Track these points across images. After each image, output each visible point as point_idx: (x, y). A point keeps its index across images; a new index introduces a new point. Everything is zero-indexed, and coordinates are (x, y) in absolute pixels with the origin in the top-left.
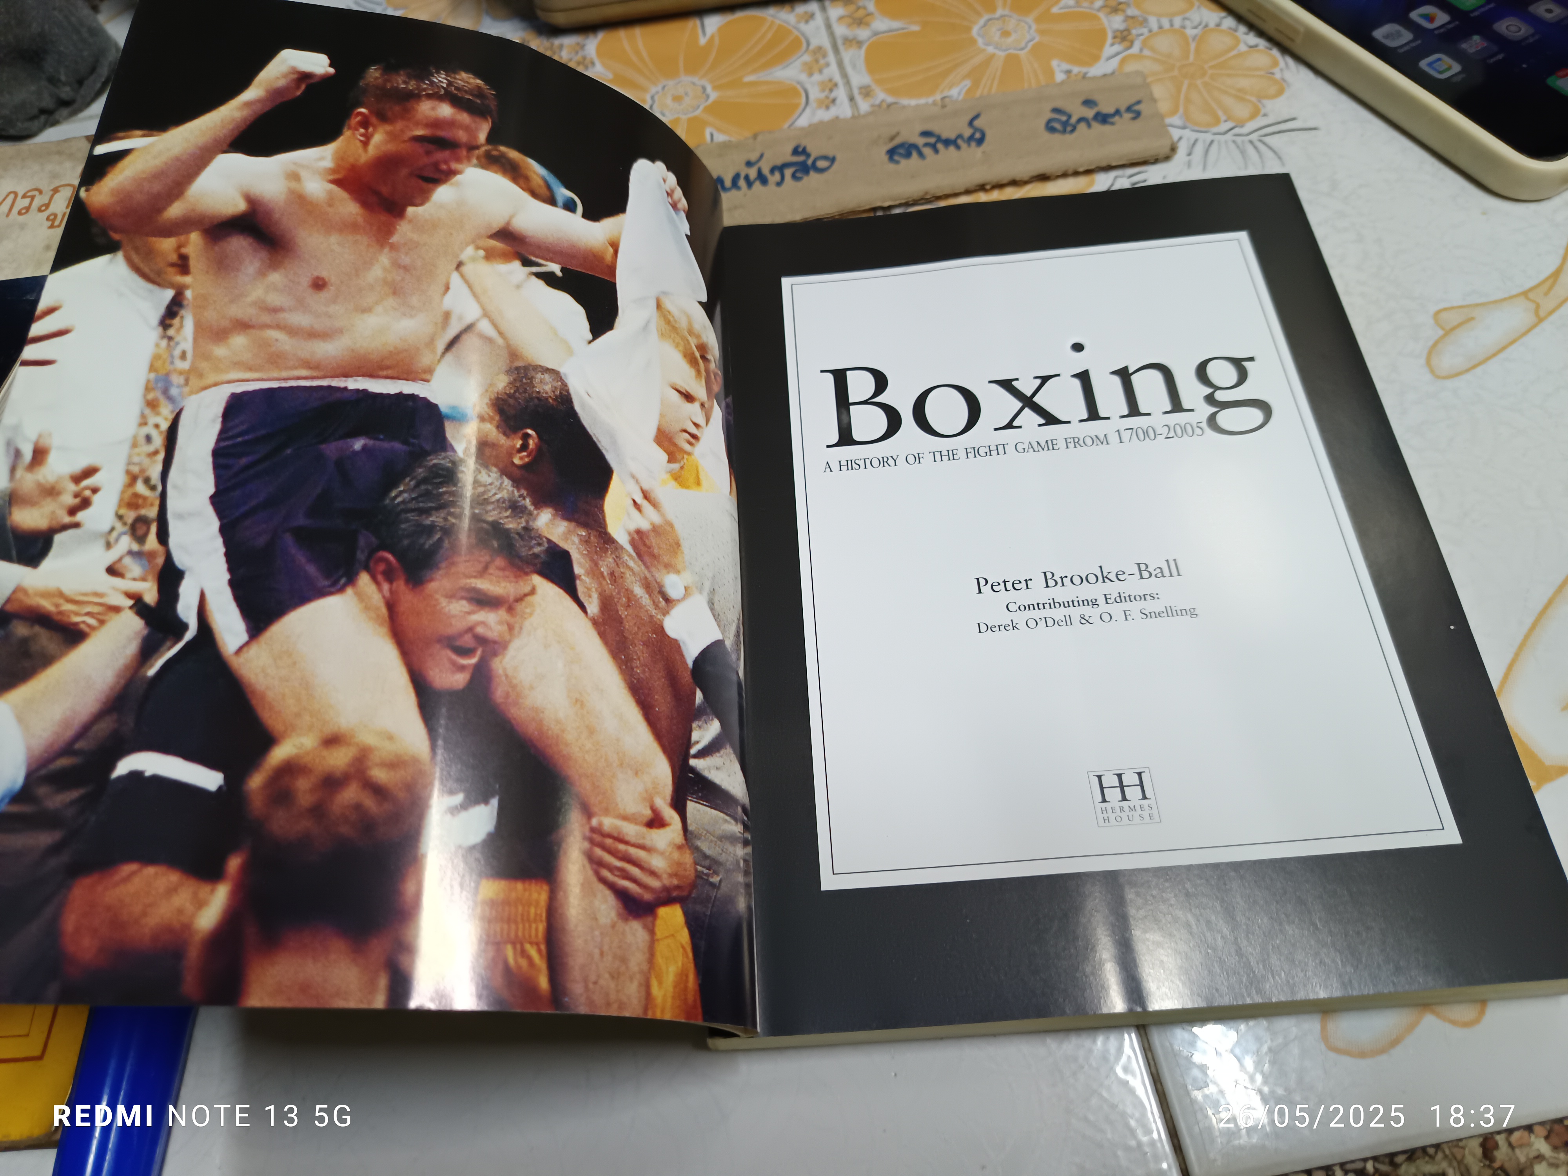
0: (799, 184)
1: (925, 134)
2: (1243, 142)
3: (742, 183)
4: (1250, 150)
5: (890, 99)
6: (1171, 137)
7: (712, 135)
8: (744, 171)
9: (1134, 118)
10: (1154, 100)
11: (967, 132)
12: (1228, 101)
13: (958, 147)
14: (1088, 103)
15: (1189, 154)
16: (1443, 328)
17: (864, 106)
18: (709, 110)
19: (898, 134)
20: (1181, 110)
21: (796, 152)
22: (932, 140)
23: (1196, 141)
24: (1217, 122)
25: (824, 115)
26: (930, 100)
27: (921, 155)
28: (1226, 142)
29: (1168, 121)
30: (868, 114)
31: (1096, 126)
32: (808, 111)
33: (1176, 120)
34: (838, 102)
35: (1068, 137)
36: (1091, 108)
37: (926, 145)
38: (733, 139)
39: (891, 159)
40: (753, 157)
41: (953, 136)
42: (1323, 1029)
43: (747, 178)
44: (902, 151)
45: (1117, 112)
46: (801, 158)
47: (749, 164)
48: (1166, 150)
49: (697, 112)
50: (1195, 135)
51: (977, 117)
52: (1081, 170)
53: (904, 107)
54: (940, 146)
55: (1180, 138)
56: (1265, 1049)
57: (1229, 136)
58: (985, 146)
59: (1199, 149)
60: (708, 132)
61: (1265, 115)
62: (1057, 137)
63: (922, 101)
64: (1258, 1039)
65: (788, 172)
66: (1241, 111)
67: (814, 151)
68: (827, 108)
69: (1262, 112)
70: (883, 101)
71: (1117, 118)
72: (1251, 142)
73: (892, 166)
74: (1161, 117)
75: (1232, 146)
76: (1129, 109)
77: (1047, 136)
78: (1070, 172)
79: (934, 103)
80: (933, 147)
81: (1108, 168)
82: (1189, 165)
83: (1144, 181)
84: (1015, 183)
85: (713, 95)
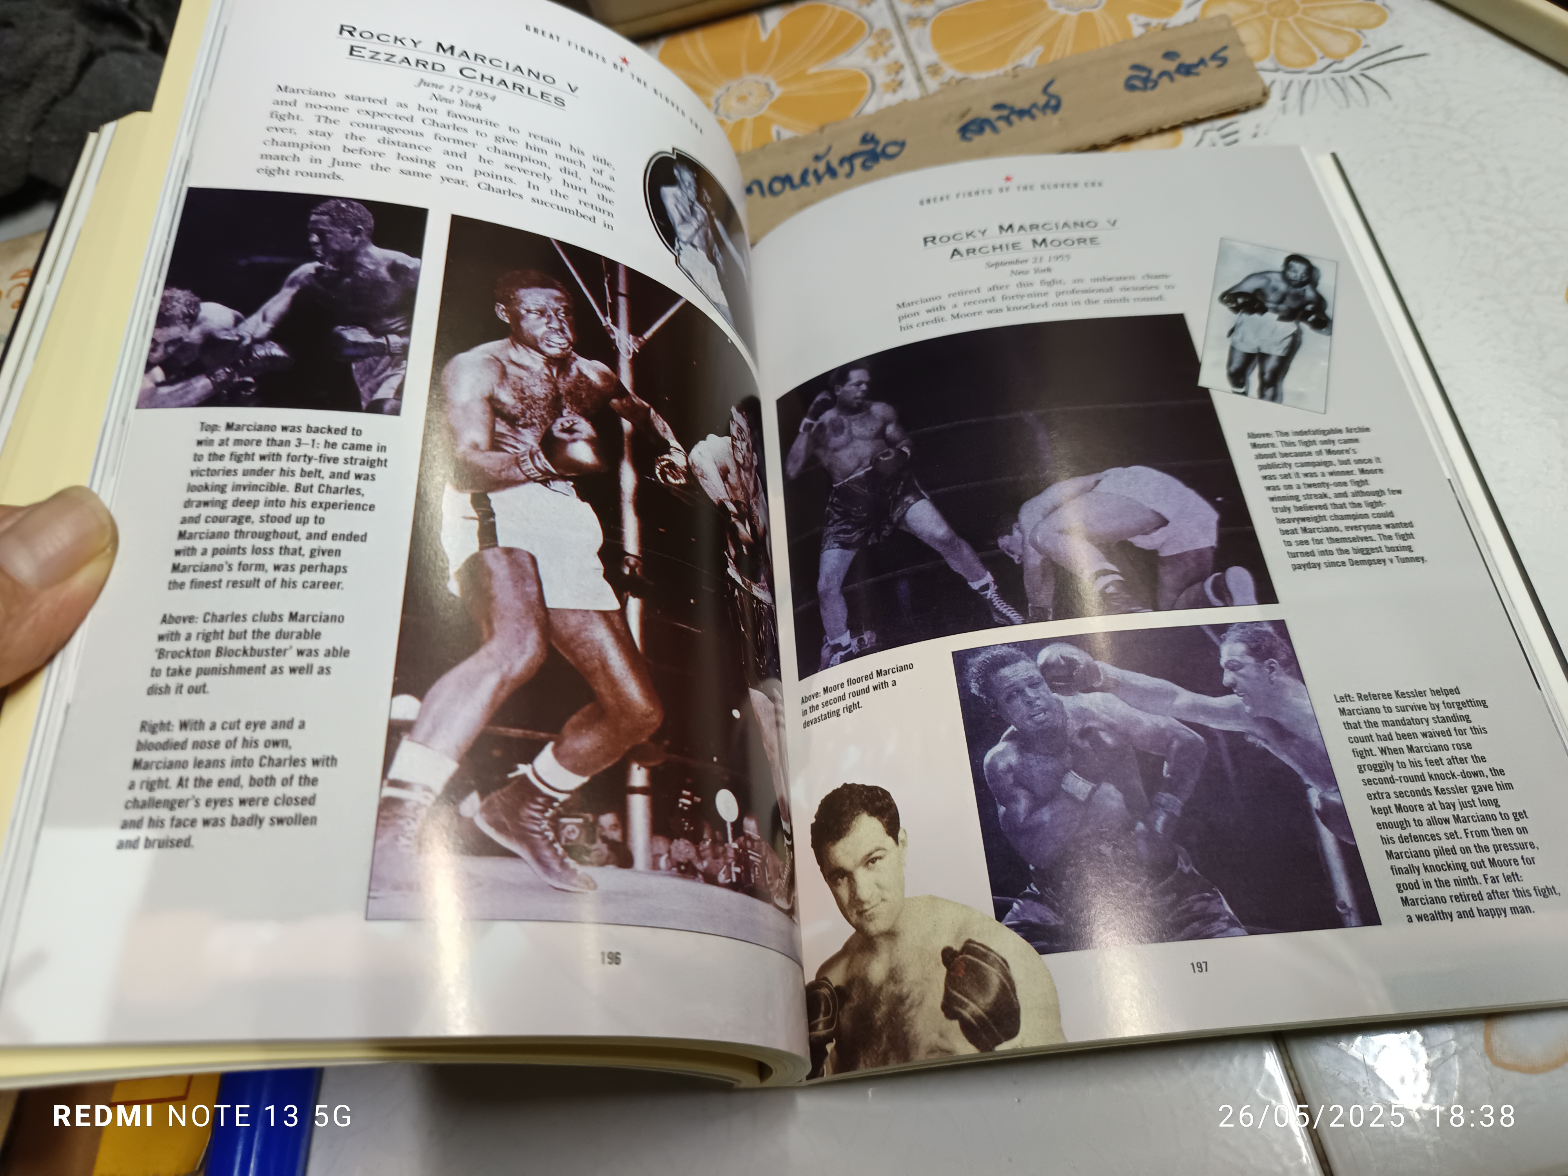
0: (869, 173)
1: (998, 107)
2: (1343, 78)
3: (811, 178)
4: (1352, 86)
5: (959, 75)
6: (1261, 81)
7: (778, 133)
8: (812, 166)
9: (1220, 66)
10: (1241, 45)
11: (1042, 100)
12: (1324, 36)
13: (1033, 117)
14: (1169, 55)
15: (1284, 98)
17: (933, 85)
18: (772, 107)
19: (969, 110)
20: (1272, 52)
21: (865, 140)
22: (1005, 113)
23: (1290, 84)
24: (1313, 60)
25: (891, 99)
26: (1001, 71)
27: (995, 129)
28: (1324, 80)
29: (1258, 65)
30: (938, 93)
31: (1179, 78)
32: (875, 97)
33: (1267, 63)
34: (905, 84)
35: (1150, 94)
36: (1173, 60)
37: (1000, 118)
38: (800, 135)
39: (964, 137)
40: (821, 150)
41: (1027, 106)
42: (1487, 1040)
43: (816, 172)
44: (973, 127)
45: (1202, 62)
46: (870, 147)
47: (817, 158)
48: (1257, 96)
49: (763, 111)
50: (1287, 77)
51: (1051, 83)
52: (1166, 126)
53: (974, 82)
54: (1014, 118)
55: (1273, 82)
57: (1327, 74)
58: (1061, 113)
59: (1294, 92)
60: (774, 129)
61: (1366, 47)
62: (1138, 95)
63: (993, 73)
65: (858, 162)
66: (1340, 45)
67: (883, 135)
68: (895, 91)
69: (1363, 44)
70: (952, 77)
71: (1201, 68)
72: (1352, 78)
73: (964, 144)
74: (1249, 62)
75: (1331, 84)
76: (1214, 57)
77: (1127, 94)
78: (1155, 130)
79: (1006, 74)
80: (1007, 119)
81: (1196, 122)
82: (1284, 110)
83: (1236, 132)
84: (1096, 148)
85: (778, 91)
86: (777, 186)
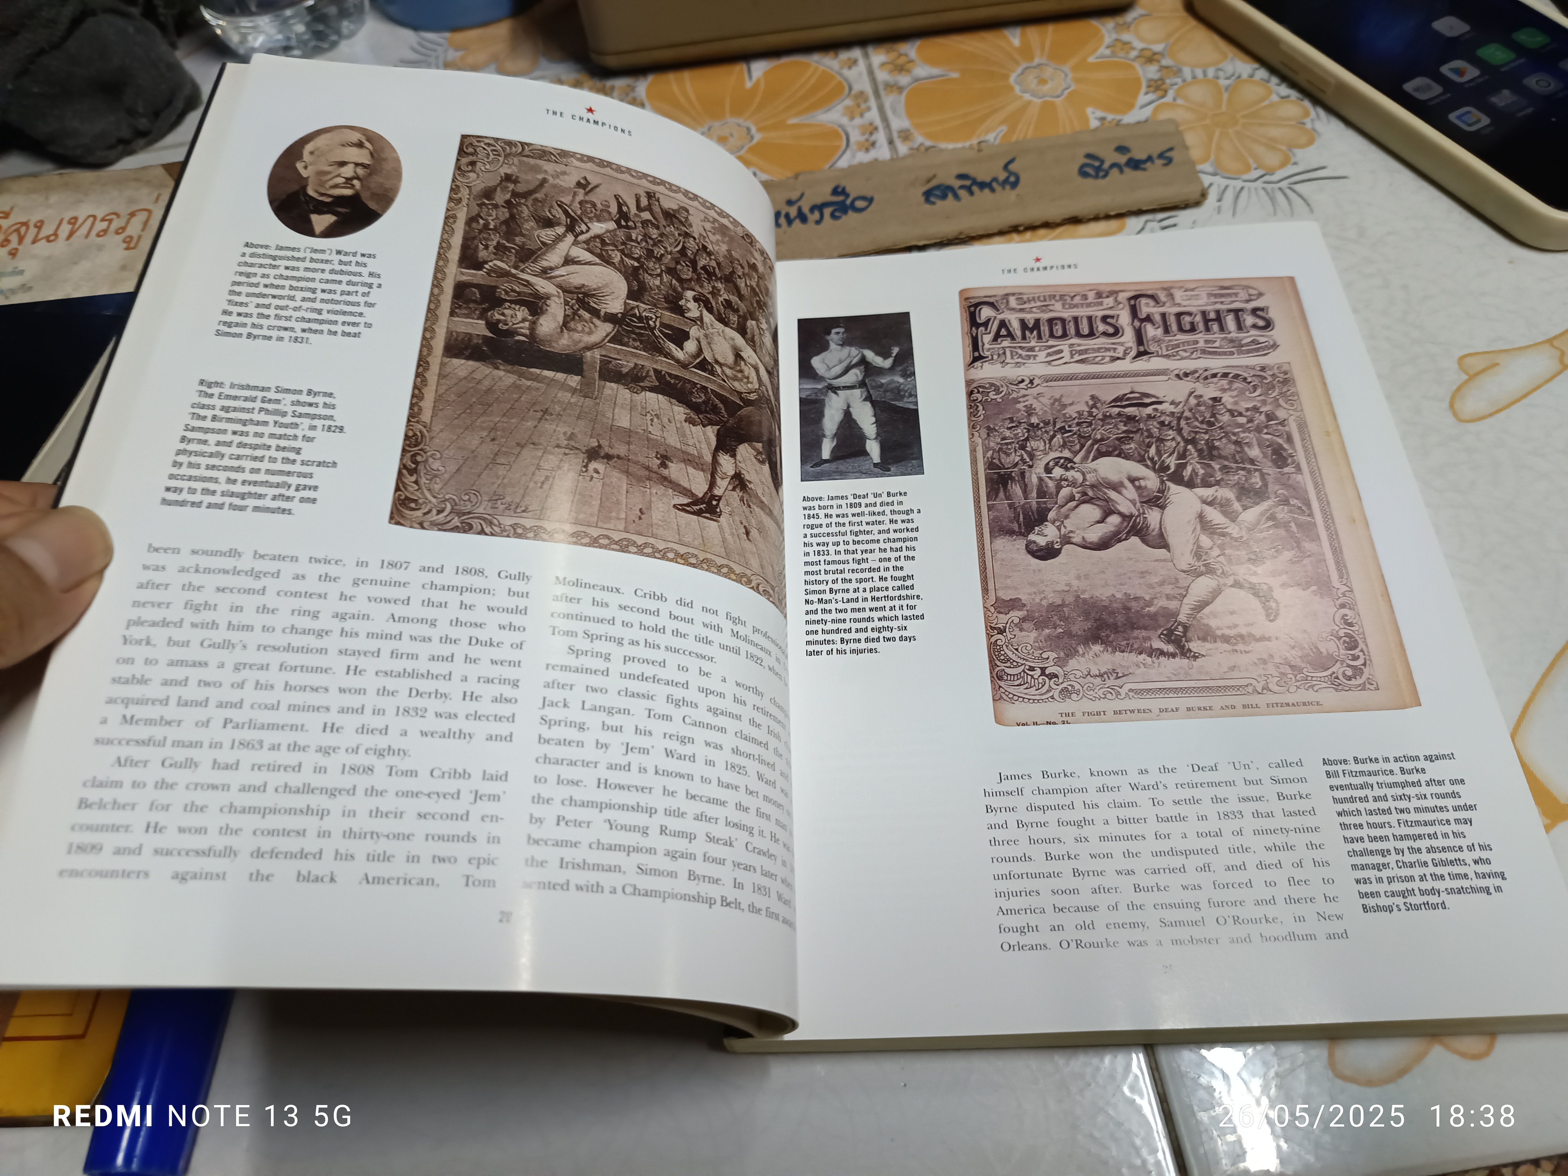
0: (838, 223)
1: (961, 177)
2: (1273, 189)
3: (782, 221)
4: (1280, 197)
5: (928, 143)
6: (1201, 183)
8: (785, 209)
9: (1166, 165)
10: (1186, 148)
11: (1002, 176)
12: (1259, 150)
13: (993, 190)
14: (1122, 149)
15: (1219, 200)
16: (1467, 373)
17: (903, 149)
18: (752, 150)
19: (935, 176)
20: (1212, 157)
21: (835, 191)
22: (968, 183)
23: (1227, 187)
24: (1248, 169)
25: (863, 157)
26: (967, 144)
27: (957, 197)
28: (1256, 189)
29: (1200, 167)
30: (905, 157)
31: (1127, 170)
32: (848, 154)
33: (1207, 167)
34: (877, 145)
35: (1100, 182)
36: (1124, 154)
37: (962, 187)
38: (776, 179)
39: (927, 200)
40: (794, 196)
41: (988, 180)
42: (1331, 1056)
43: (787, 216)
44: (938, 193)
45: (1150, 159)
46: (841, 198)
47: (790, 203)
48: (1196, 196)
50: (1225, 182)
51: (1012, 161)
52: (1112, 213)
53: (942, 150)
54: (975, 189)
55: (1211, 185)
56: (1272, 1073)
57: (1259, 184)
58: (1019, 189)
59: (1229, 196)
61: (1295, 163)
62: (1089, 181)
63: (959, 145)
64: (1266, 1064)
65: (827, 211)
66: (1272, 159)
67: (854, 190)
68: (867, 150)
69: (1293, 160)
70: (921, 144)
71: (1148, 165)
72: (1280, 189)
73: (928, 207)
74: (1192, 164)
75: (1262, 193)
76: (1161, 156)
77: (1080, 180)
78: (1102, 215)
79: (971, 147)
80: (969, 189)
81: (1139, 213)
82: (1219, 210)
83: (1175, 226)
84: (1047, 225)
85: (758, 137)
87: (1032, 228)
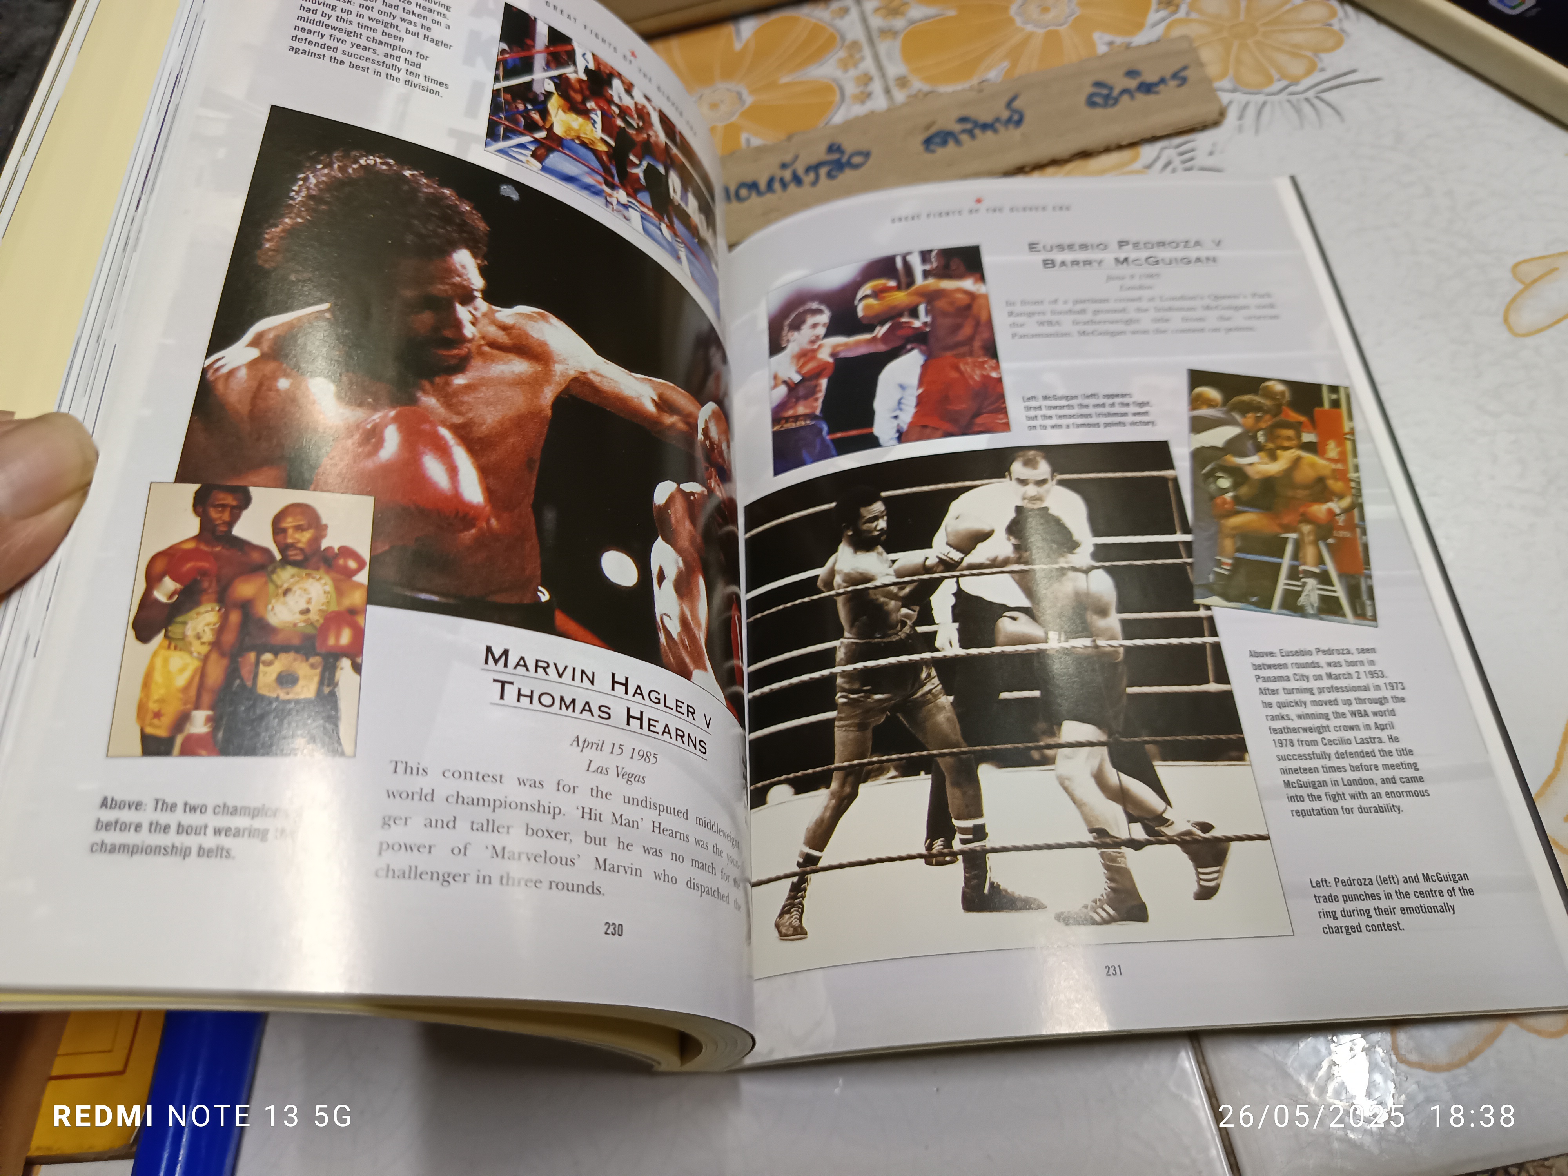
0: (834, 183)
1: (963, 120)
2: (1298, 100)
3: (777, 186)
4: (1307, 109)
5: (926, 88)
6: (1218, 101)
7: (748, 141)
8: (779, 173)
9: (1181, 85)
10: (1202, 65)
11: (1005, 114)
12: (1282, 58)
13: (995, 131)
14: (1132, 73)
15: (1240, 118)
17: (900, 97)
18: (743, 115)
19: (933, 122)
20: (1231, 72)
21: (831, 150)
22: (968, 126)
23: (1247, 104)
24: (1270, 81)
25: (859, 110)
26: (967, 85)
27: (958, 142)
28: (1280, 102)
29: (1217, 85)
30: (904, 105)
31: (1140, 96)
32: (843, 108)
33: (1225, 84)
34: (873, 95)
35: (1110, 111)
36: (1134, 78)
37: (964, 131)
38: (769, 143)
39: (927, 148)
40: (788, 158)
41: (990, 120)
42: (1394, 1041)
43: (782, 180)
44: (937, 140)
45: (1162, 80)
46: (835, 156)
47: (784, 166)
48: (1214, 116)
49: (734, 119)
50: (1244, 98)
51: (1014, 99)
52: (1124, 143)
53: (940, 95)
54: (977, 132)
55: (1230, 103)
57: (1283, 96)
58: (1024, 128)
59: (1251, 112)
60: (743, 137)
61: (1321, 70)
62: (1098, 111)
63: (959, 87)
65: (823, 171)
66: (1296, 68)
67: (849, 147)
68: (863, 102)
69: (1319, 67)
70: (919, 90)
71: (1161, 87)
72: (1307, 100)
73: (928, 156)
74: (1208, 82)
75: (1287, 106)
76: (1174, 76)
77: (1088, 111)
78: (1113, 146)
79: (972, 88)
80: (971, 133)
81: (1154, 139)
82: (1240, 129)
83: (1192, 150)
84: (1055, 162)
85: (749, 100)
86: (744, 192)
87: (1039, 167)
